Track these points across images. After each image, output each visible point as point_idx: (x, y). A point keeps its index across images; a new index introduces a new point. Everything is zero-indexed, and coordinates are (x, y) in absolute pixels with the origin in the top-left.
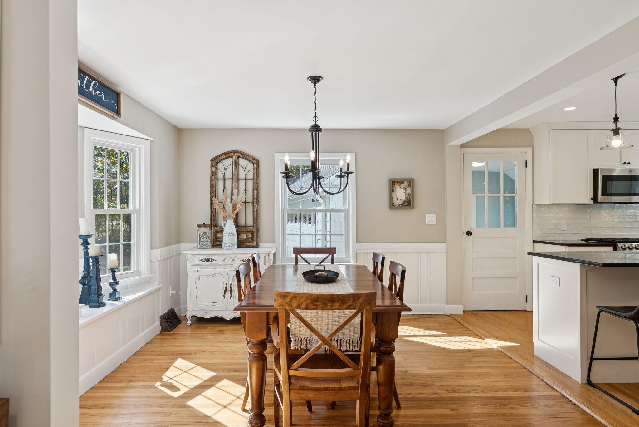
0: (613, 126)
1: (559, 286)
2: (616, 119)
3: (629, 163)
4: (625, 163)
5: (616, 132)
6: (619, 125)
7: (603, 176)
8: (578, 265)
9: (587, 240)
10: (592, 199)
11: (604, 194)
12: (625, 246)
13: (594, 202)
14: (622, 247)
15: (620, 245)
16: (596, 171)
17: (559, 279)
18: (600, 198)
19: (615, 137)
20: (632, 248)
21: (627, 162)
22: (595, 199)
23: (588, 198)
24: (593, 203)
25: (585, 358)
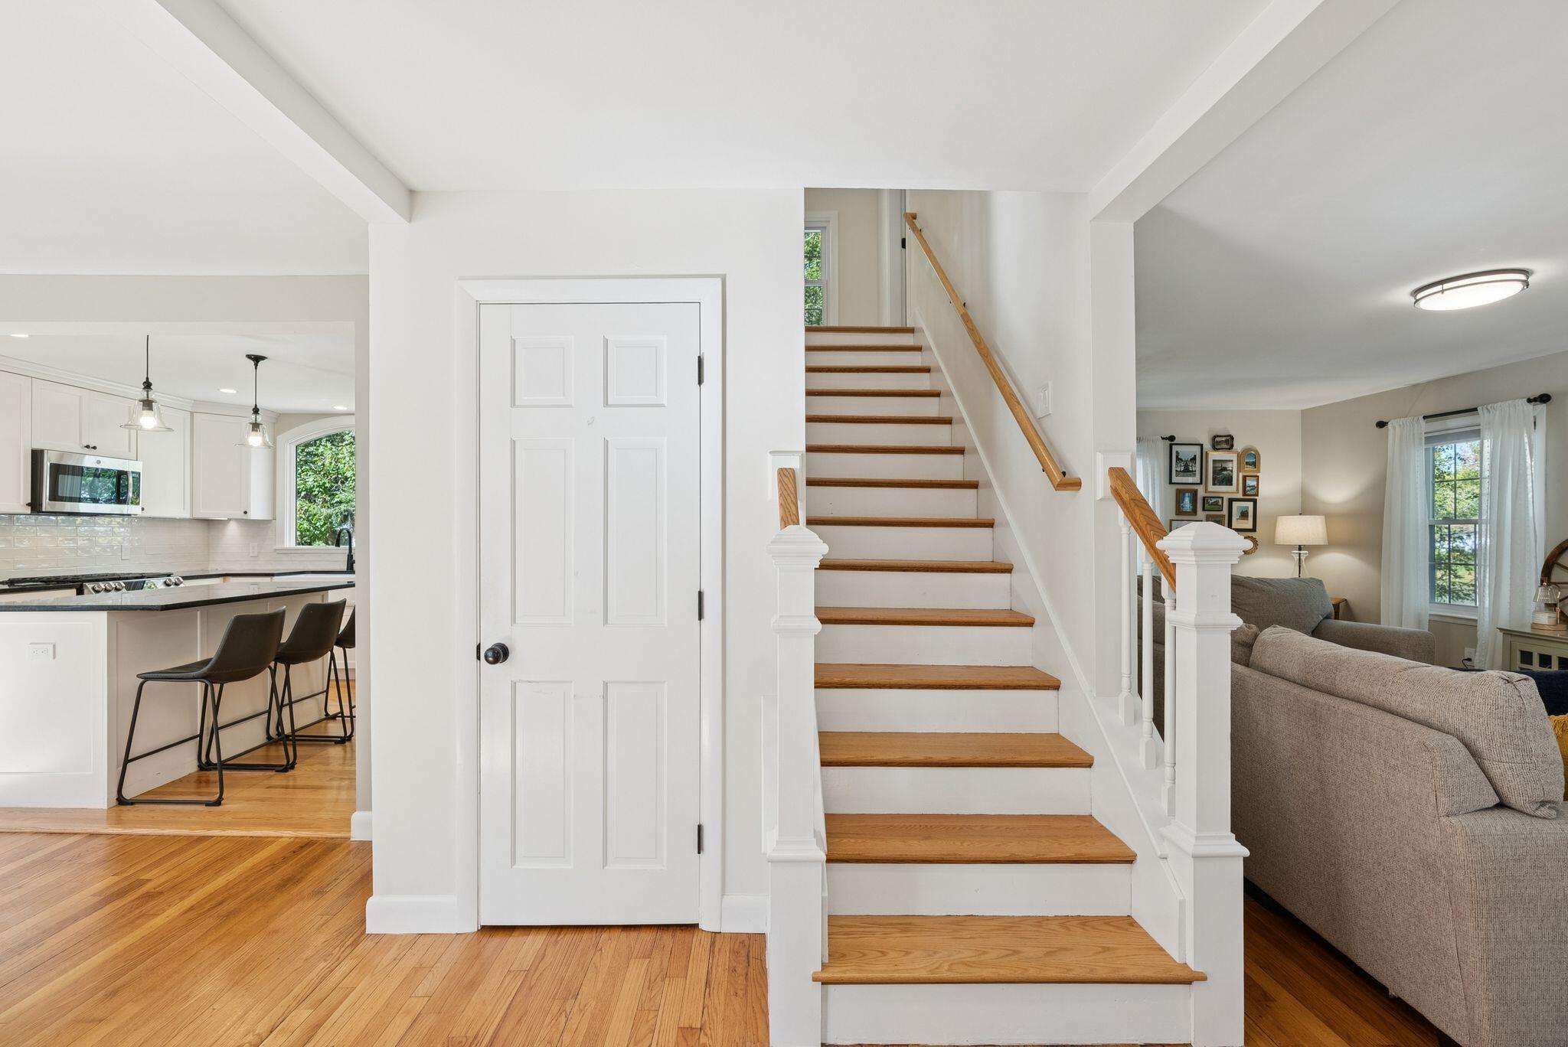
0: (143, 395)
1: (54, 658)
2: (148, 385)
3: (94, 448)
4: (88, 447)
5: (148, 404)
6: (152, 396)
7: (52, 465)
8: (104, 615)
9: (11, 582)
10: (28, 505)
11: (54, 496)
12: (99, 586)
13: (32, 510)
14: (93, 589)
15: (90, 586)
16: (37, 456)
17: (54, 646)
18: (46, 504)
19: (146, 412)
20: (121, 588)
21: (91, 446)
22: (35, 506)
23: (22, 503)
24: (29, 512)
25: (115, 764)
